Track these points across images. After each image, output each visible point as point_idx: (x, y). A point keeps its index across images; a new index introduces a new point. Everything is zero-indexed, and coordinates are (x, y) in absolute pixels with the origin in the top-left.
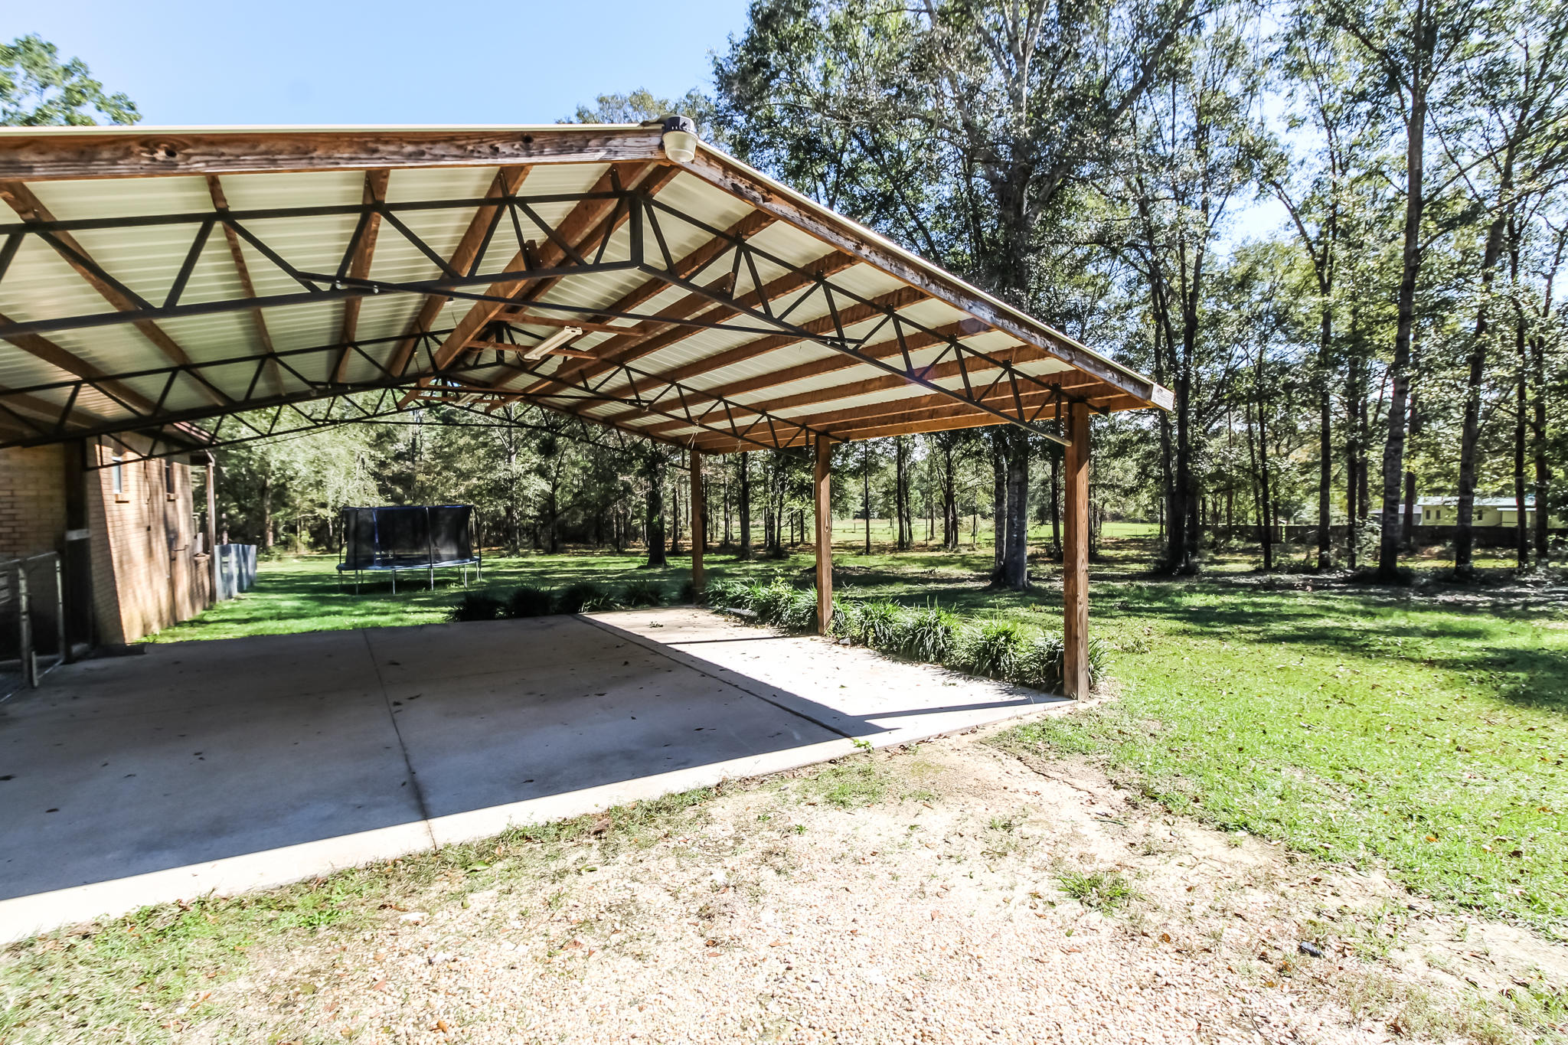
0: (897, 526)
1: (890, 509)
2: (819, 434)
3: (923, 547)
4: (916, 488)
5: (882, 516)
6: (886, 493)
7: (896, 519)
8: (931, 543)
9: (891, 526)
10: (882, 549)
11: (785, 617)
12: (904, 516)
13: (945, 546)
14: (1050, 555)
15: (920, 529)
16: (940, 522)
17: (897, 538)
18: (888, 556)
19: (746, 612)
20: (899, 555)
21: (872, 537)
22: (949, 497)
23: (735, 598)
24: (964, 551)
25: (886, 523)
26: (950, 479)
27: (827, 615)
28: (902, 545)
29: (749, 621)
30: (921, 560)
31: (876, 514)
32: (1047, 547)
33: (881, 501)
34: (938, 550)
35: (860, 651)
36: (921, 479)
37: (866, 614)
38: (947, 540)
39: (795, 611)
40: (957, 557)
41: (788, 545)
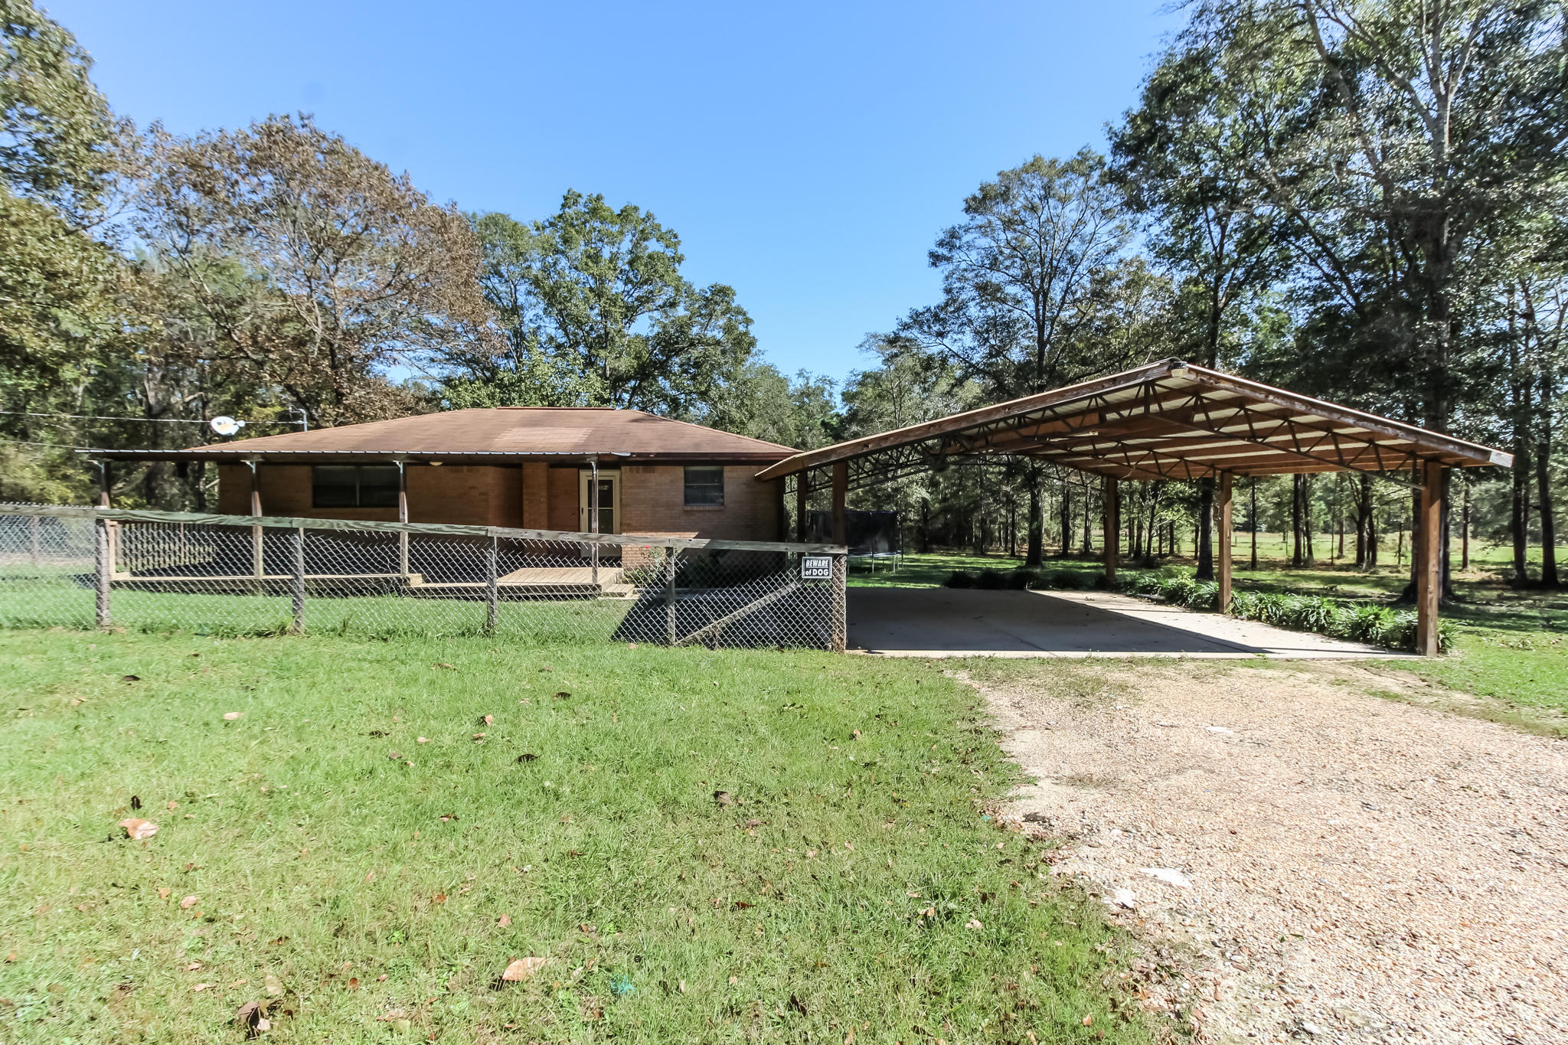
0: (1291, 541)
1: (1283, 522)
2: (1224, 471)
3: (1330, 566)
4: (1320, 499)
5: (1271, 529)
6: (1278, 505)
7: (1291, 534)
8: (1338, 562)
9: (1285, 541)
10: (1271, 565)
11: (1190, 601)
12: (1302, 529)
13: (1356, 566)
14: (1508, 582)
15: (1323, 546)
16: (1350, 538)
17: (1292, 554)
18: (1278, 573)
19: (1156, 596)
20: (1294, 572)
21: (1258, 552)
22: (1365, 510)
23: (1145, 587)
24: (1384, 573)
25: (1277, 537)
26: (1366, 489)
27: (1227, 599)
28: (1299, 561)
29: (1159, 602)
30: (1323, 579)
31: (1264, 527)
32: (1504, 572)
33: (1271, 512)
34: (1347, 570)
35: (1254, 624)
36: (1326, 489)
37: (1261, 600)
38: (1360, 558)
39: (1200, 596)
40: (1373, 577)
41: (1156, 556)
